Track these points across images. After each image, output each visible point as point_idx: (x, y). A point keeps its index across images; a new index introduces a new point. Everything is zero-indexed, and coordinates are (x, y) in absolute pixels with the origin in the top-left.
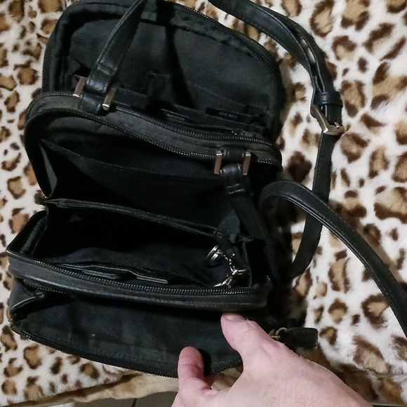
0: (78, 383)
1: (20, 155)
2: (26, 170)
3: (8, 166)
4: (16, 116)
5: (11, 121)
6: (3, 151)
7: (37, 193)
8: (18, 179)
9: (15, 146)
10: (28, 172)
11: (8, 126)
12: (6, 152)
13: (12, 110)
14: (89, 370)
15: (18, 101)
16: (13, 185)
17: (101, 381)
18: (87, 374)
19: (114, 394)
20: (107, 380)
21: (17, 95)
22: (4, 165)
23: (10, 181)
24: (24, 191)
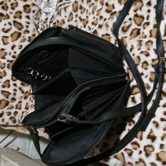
0: (7, 123)
1: (11, 28)
2: (12, 35)
3: (5, 30)
4: (14, 12)
5: (11, 13)
6: (4, 24)
7: (13, 45)
8: (7, 37)
9: (10, 24)
10: (12, 36)
11: (9, 14)
12: (5, 25)
13: (13, 9)
14: (13, 119)
15: (17, 6)
16: (5, 39)
17: (16, 124)
18: (12, 121)
19: (17, 129)
20: (18, 124)
21: (17, 3)
22: (3, 30)
23: (4, 37)
24: (8, 43)
